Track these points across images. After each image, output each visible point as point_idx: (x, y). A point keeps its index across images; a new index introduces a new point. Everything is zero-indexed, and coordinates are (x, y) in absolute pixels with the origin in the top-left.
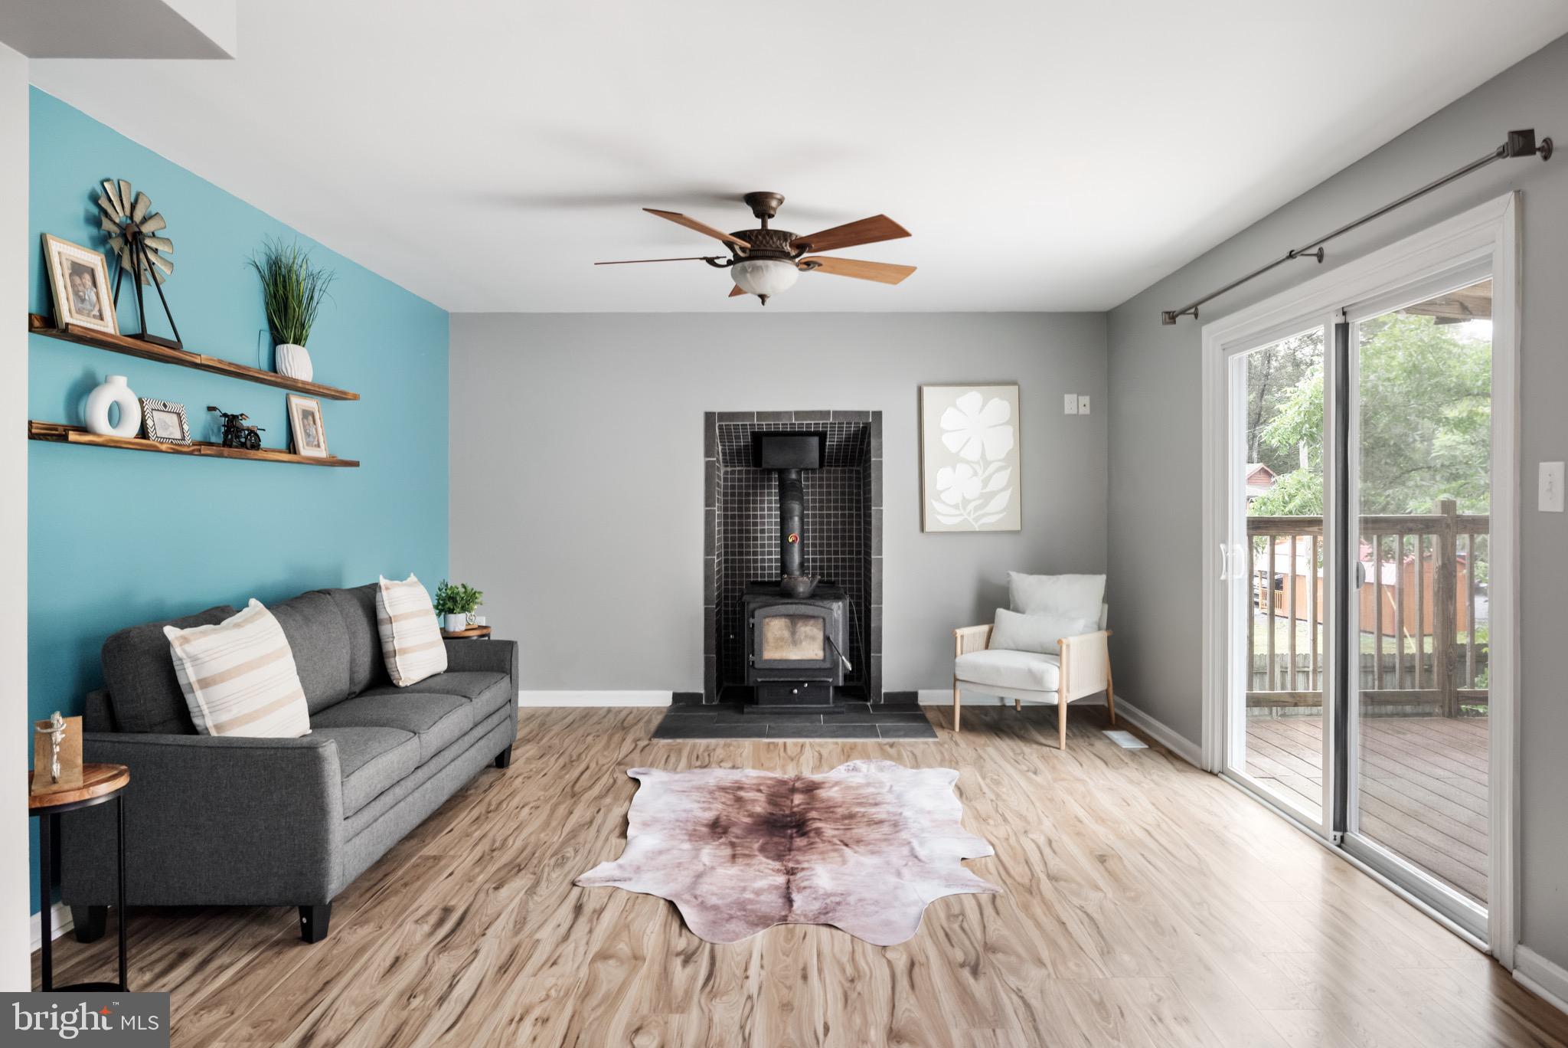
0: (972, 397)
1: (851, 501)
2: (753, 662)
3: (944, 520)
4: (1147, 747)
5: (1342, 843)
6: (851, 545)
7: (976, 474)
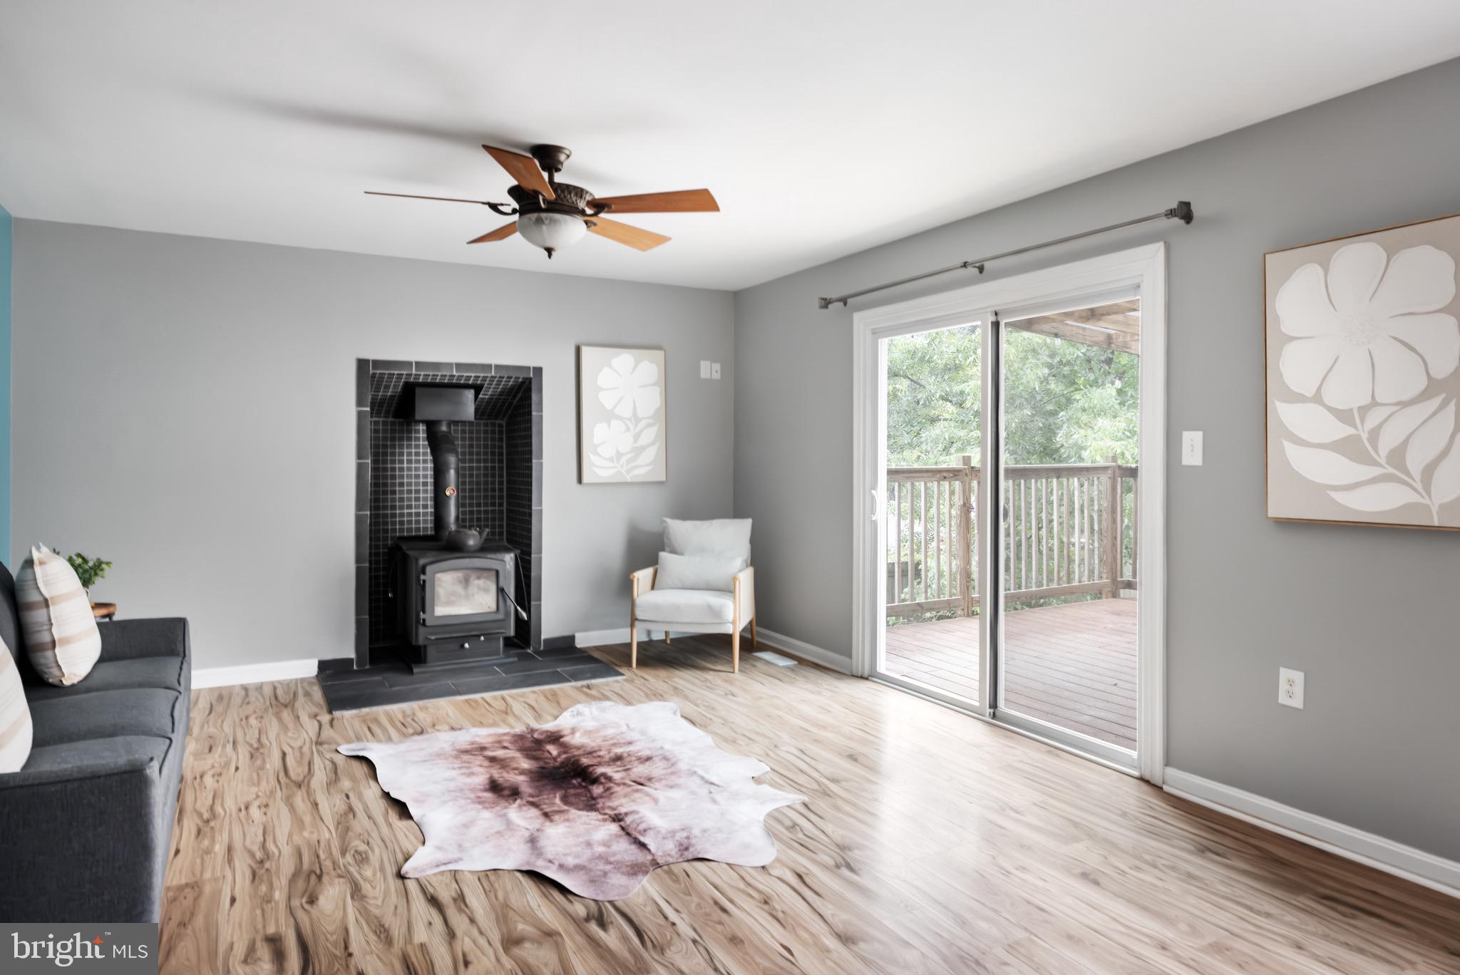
0: (624, 359)
1: (493, 453)
2: (424, 620)
3: (600, 472)
4: (796, 663)
5: (994, 716)
6: (493, 497)
7: (628, 429)
